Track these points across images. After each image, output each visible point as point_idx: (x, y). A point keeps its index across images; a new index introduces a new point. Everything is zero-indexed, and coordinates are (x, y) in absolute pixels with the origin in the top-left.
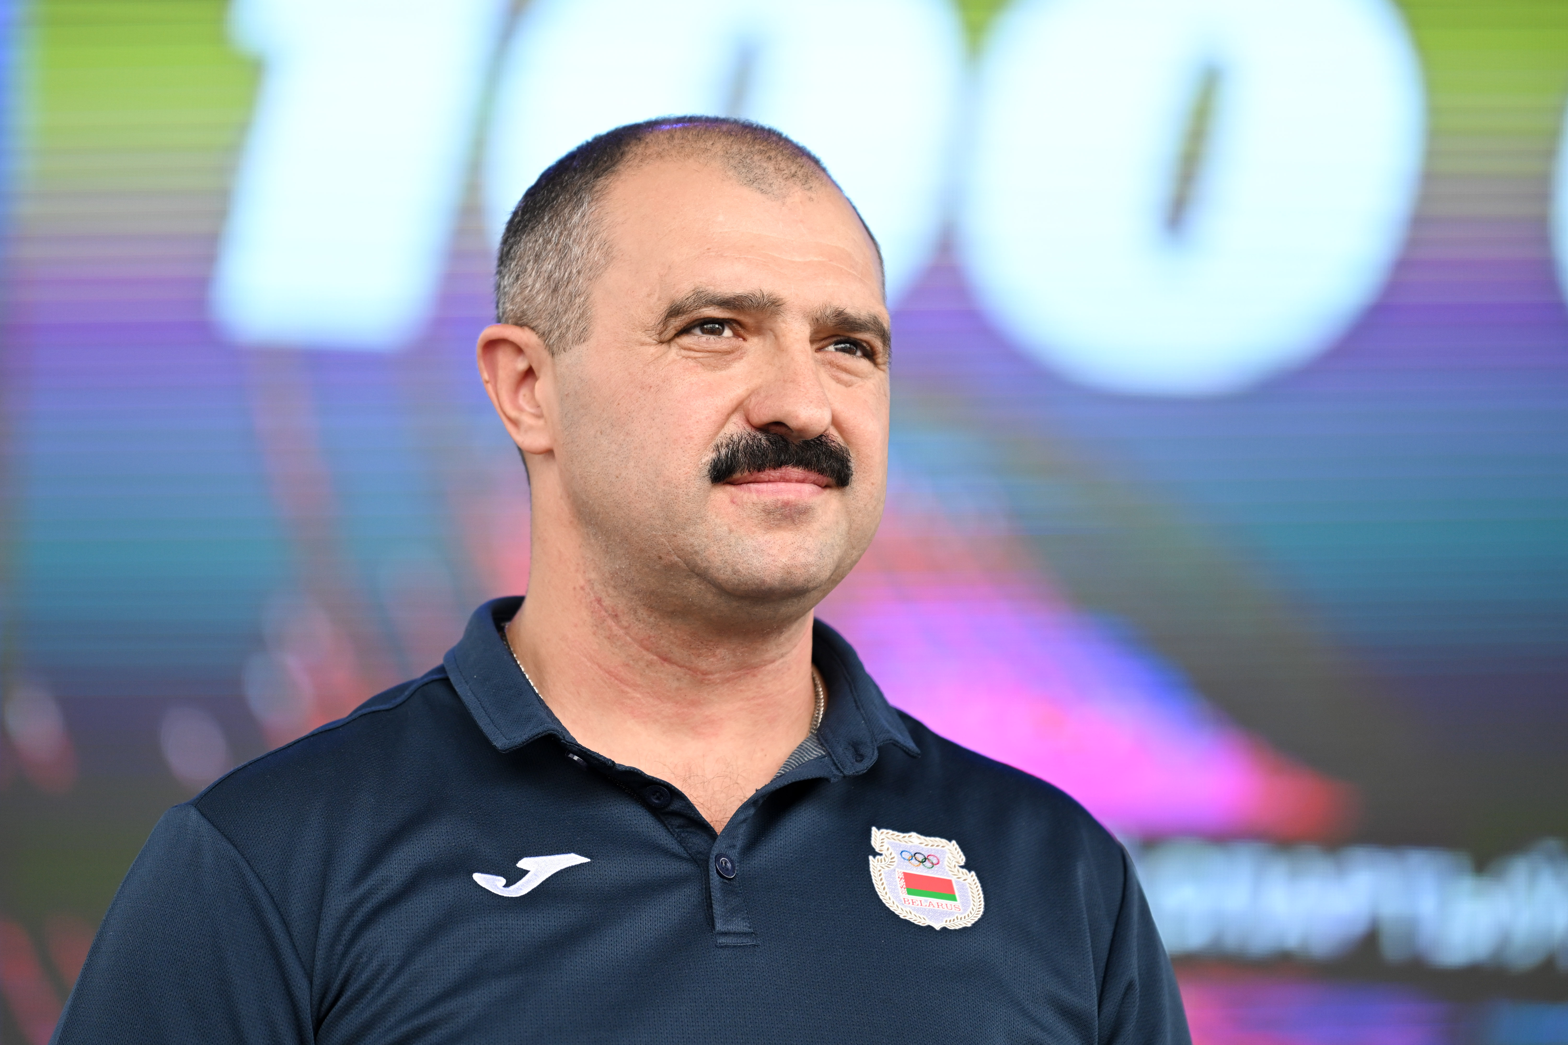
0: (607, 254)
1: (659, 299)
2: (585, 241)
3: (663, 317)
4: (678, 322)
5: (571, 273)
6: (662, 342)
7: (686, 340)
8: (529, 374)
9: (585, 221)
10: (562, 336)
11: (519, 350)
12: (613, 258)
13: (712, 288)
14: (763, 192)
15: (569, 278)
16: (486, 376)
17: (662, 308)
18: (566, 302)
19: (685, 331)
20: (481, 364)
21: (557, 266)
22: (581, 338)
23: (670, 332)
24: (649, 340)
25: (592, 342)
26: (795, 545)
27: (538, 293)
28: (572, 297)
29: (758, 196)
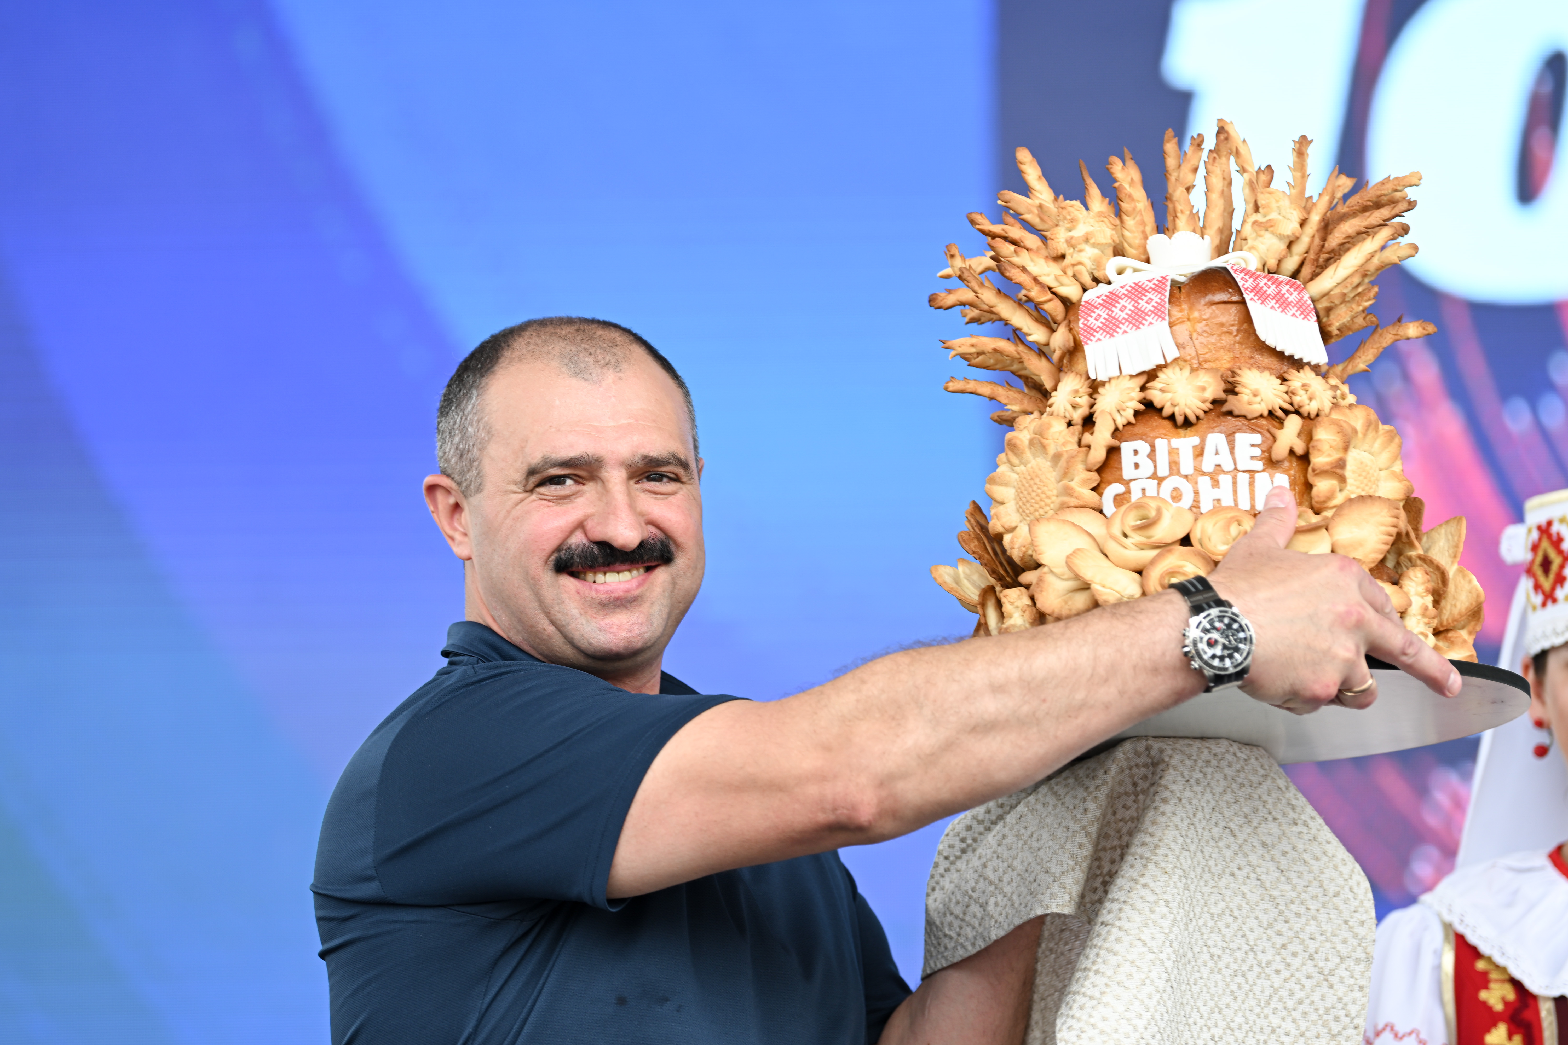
0: (489, 432)
1: (522, 463)
2: (475, 424)
3: (524, 476)
4: (534, 480)
5: (469, 446)
6: (526, 491)
7: (542, 490)
8: (457, 507)
9: (475, 411)
10: (468, 486)
11: (448, 491)
12: (493, 435)
13: (554, 455)
14: (585, 380)
15: (469, 449)
16: (431, 508)
17: (524, 469)
18: (468, 465)
19: (541, 484)
20: (427, 500)
21: (462, 439)
22: (479, 490)
23: (531, 485)
24: (519, 490)
25: (485, 492)
26: (630, 623)
27: (452, 457)
28: (472, 461)
29: (583, 383)
